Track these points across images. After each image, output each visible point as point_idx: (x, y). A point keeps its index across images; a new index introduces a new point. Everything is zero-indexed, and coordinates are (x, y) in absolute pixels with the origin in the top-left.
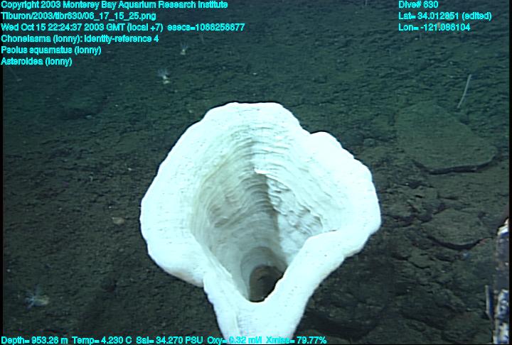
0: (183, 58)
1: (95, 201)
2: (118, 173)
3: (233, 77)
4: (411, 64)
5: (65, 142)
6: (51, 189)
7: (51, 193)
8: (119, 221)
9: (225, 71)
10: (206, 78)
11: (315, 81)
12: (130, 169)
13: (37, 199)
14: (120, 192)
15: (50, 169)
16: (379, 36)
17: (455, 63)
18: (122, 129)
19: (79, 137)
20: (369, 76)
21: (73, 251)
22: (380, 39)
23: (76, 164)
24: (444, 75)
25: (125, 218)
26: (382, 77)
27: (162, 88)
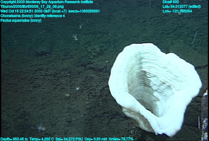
0: (81, 30)
1: (56, 88)
2: (64, 76)
3: (102, 36)
4: (170, 29)
5: (40, 65)
6: (37, 84)
7: (38, 85)
8: (68, 95)
9: (98, 34)
10: (92, 37)
11: (134, 37)
12: (68, 74)
13: (33, 88)
14: (66, 84)
15: (36, 76)
16: (156, 18)
17: (187, 28)
18: (62, 59)
19: (45, 63)
20: (155, 34)
21: (51, 108)
22: (157, 19)
23: (46, 74)
24: (183, 32)
25: (70, 94)
26: (160, 34)
27: (74, 42)
